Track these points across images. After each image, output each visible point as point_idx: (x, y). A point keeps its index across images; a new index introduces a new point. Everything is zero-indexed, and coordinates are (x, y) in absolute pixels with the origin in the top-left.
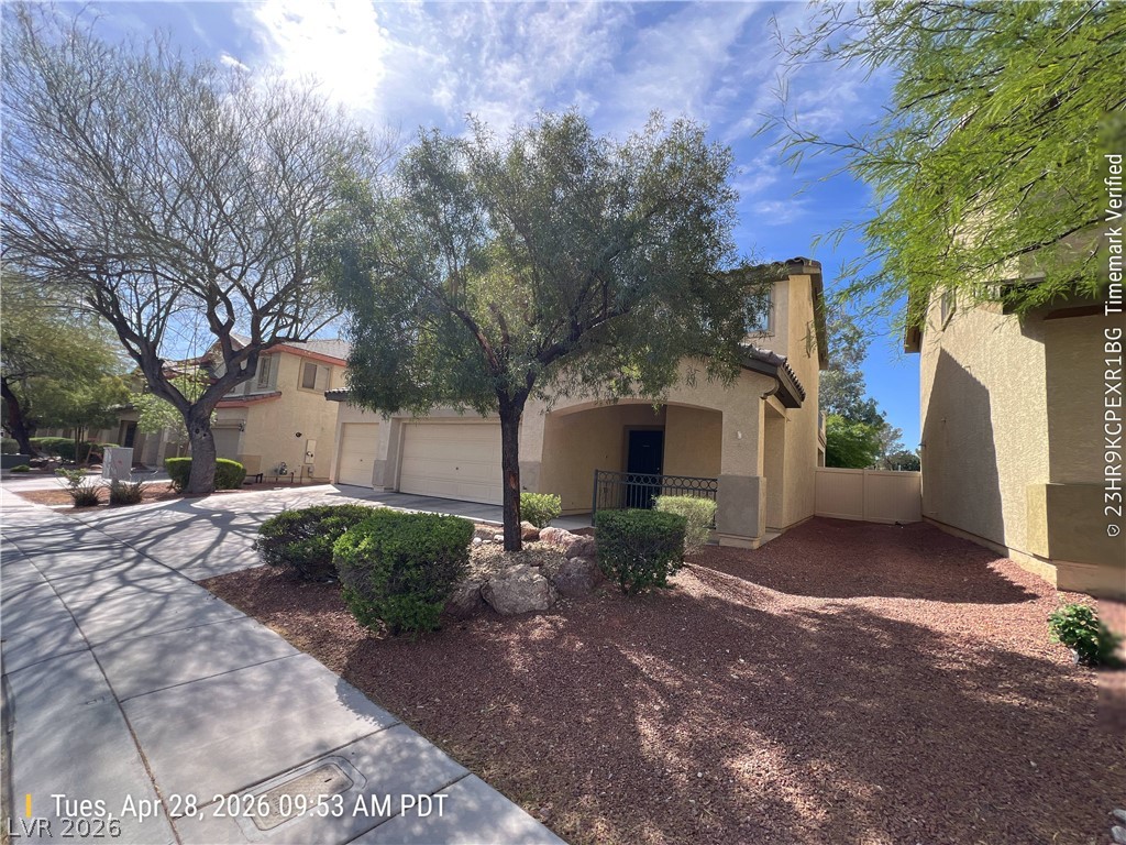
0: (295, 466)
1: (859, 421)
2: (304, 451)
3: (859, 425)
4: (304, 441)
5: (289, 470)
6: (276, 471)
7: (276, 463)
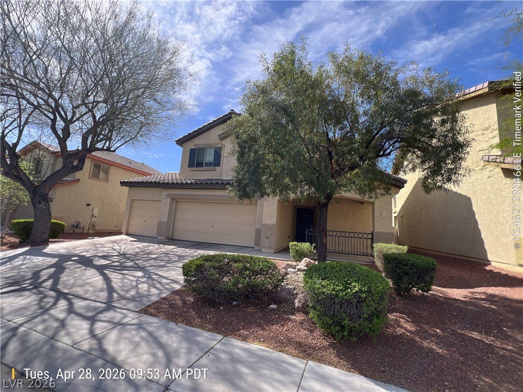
0: (85, 223)
2: (91, 214)
4: (92, 208)
5: (82, 225)
6: (73, 226)
7: (73, 221)
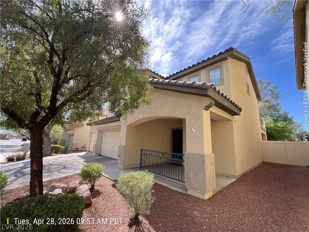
1: (281, 121)
3: (281, 122)
7: (82, 145)
